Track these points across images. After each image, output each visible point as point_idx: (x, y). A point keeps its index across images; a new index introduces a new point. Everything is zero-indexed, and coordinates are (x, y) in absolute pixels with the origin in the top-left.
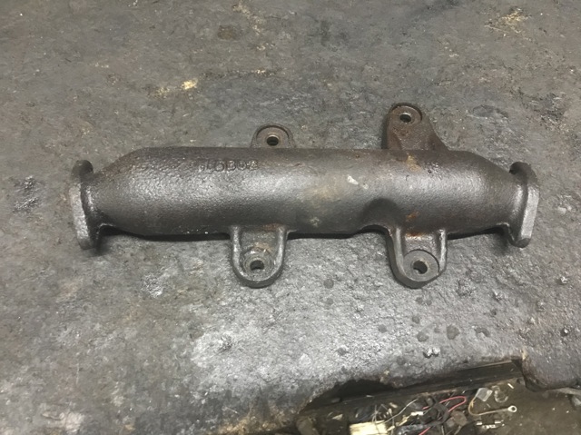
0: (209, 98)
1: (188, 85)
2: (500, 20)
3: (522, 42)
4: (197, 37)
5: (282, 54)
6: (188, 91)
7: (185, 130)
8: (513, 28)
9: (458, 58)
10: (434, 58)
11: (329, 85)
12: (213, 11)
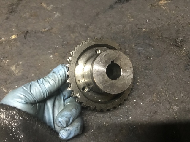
0: (20, 42)
1: (14, 37)
2: (156, 3)
3: (166, 12)
4: (23, 17)
5: (55, 23)
6: (13, 39)
7: (6, 56)
8: (162, 6)
9: (133, 21)
10: (122, 21)
11: (72, 35)
12: (32, 6)
